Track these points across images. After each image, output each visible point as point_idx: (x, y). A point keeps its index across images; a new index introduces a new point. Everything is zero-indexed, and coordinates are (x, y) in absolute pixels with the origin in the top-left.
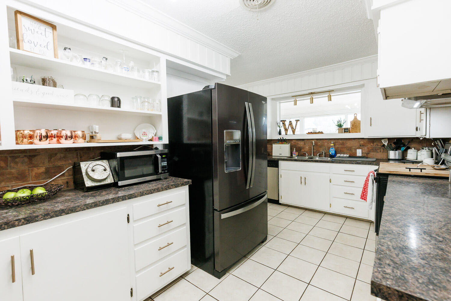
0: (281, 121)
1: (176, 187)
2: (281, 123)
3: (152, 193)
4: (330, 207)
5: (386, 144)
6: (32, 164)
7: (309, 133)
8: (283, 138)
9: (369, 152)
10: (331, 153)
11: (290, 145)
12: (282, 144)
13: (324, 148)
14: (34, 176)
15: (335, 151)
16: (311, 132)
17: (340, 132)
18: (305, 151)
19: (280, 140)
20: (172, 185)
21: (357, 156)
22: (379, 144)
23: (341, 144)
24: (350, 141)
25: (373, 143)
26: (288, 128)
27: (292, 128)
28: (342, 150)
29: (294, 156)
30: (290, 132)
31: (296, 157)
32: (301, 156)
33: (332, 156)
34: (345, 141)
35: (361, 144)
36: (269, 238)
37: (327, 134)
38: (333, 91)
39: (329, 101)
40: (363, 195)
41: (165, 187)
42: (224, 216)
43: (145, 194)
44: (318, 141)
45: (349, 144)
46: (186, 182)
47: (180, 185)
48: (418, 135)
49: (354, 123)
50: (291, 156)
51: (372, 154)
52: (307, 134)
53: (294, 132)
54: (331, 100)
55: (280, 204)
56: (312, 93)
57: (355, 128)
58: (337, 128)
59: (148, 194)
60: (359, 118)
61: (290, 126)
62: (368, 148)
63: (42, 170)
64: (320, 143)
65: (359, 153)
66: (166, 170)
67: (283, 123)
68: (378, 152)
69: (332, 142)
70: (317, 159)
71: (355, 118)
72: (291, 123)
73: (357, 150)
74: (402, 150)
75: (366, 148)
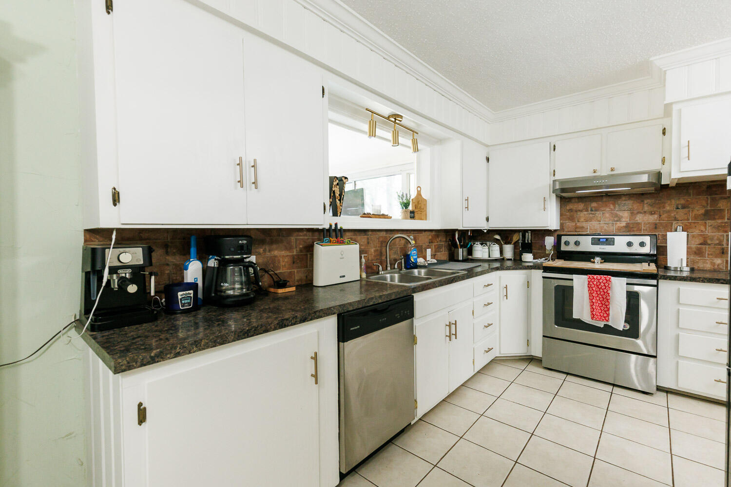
7: (364, 214)
10: (414, 260)
16: (369, 214)
17: (405, 217)
24: (421, 235)
34: (416, 235)
35: (429, 239)
45: (420, 240)
49: (418, 202)
57: (419, 212)
65: (429, 255)
71: (419, 194)
73: (427, 250)
74: (469, 246)
75: (433, 246)
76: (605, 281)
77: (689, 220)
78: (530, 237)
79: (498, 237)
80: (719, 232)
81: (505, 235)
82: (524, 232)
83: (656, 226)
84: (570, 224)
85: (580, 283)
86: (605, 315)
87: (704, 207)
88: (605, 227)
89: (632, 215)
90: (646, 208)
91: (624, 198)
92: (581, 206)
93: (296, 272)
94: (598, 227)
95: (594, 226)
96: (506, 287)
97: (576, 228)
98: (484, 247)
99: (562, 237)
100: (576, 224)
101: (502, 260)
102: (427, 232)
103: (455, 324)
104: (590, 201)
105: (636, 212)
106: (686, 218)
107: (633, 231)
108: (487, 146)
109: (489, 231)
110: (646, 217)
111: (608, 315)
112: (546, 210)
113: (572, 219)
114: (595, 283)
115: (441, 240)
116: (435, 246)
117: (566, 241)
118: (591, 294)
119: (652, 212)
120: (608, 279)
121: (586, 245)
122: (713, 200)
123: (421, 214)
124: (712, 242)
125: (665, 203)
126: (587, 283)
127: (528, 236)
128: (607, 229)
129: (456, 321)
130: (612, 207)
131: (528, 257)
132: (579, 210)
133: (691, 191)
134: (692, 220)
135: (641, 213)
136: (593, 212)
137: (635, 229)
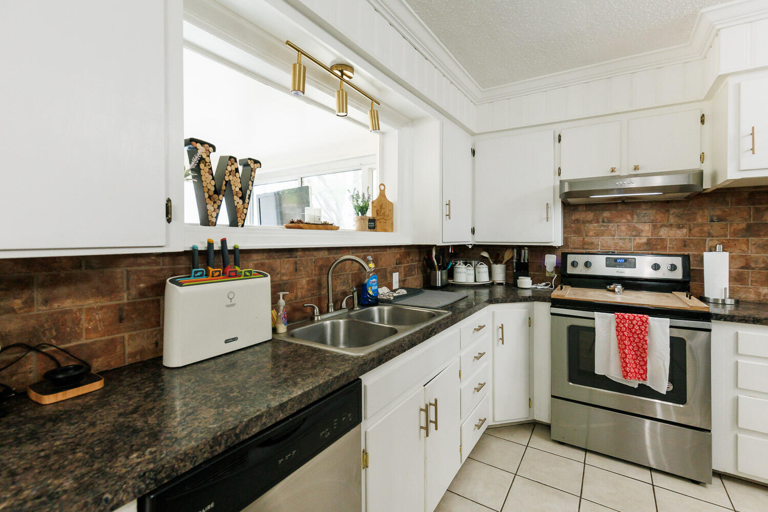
0: (186, 141)
8: (224, 242)
9: (406, 276)
10: (373, 292)
16: (300, 222)
24: (385, 253)
25: (409, 256)
27: (237, 193)
34: (378, 254)
35: (397, 259)
45: (383, 260)
49: (381, 206)
51: (408, 280)
53: (240, 215)
57: (383, 221)
68: (413, 275)
71: (382, 194)
72: (233, 167)
73: (394, 274)
74: (449, 267)
75: (403, 269)
76: (640, 323)
77: (727, 236)
78: (527, 255)
79: (485, 254)
80: (764, 253)
81: (495, 253)
82: (520, 248)
83: (685, 244)
84: (575, 239)
85: (604, 324)
86: (641, 372)
87: (745, 219)
88: (621, 243)
89: (655, 229)
90: (672, 220)
91: (644, 207)
92: (590, 216)
93: (127, 338)
94: (612, 244)
95: (607, 242)
96: (502, 327)
97: (584, 243)
98: (469, 268)
99: (569, 256)
100: (584, 239)
101: (491, 285)
102: (393, 249)
103: (436, 405)
104: (602, 210)
105: (659, 224)
106: (723, 233)
107: (657, 249)
108: (473, 134)
109: (475, 246)
110: (672, 232)
111: (645, 371)
112: (549, 220)
113: (578, 232)
114: (627, 325)
115: (412, 260)
116: (404, 268)
117: (573, 262)
118: (621, 341)
119: (679, 225)
120: (644, 319)
121: (599, 266)
122: (757, 210)
123: (385, 222)
124: (756, 266)
125: (696, 213)
126: (616, 324)
127: (525, 253)
128: (623, 246)
129: (436, 401)
130: (629, 217)
131: (525, 282)
132: (587, 221)
133: (729, 199)
134: (730, 237)
135: (666, 226)
136: (605, 224)
137: (659, 247)
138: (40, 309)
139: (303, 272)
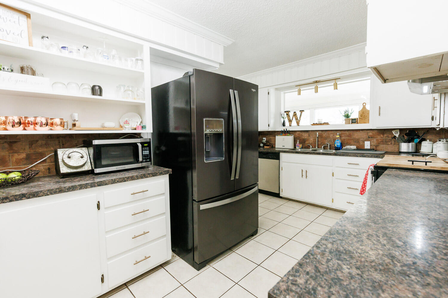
0: (285, 112)
1: (153, 176)
2: (285, 114)
3: (125, 181)
4: (333, 202)
5: (397, 135)
6: (12, 149)
7: (314, 124)
8: (286, 129)
9: (379, 144)
10: (337, 145)
11: (294, 136)
12: (285, 135)
13: (330, 140)
14: (14, 161)
15: (341, 144)
16: (316, 124)
17: (347, 123)
18: (309, 143)
19: (283, 131)
20: (149, 174)
21: (365, 148)
22: (390, 136)
23: (348, 136)
24: (358, 133)
25: (383, 134)
26: (292, 119)
27: (297, 119)
28: (348, 142)
29: (297, 148)
30: (294, 123)
31: (300, 149)
32: (305, 148)
33: (337, 149)
34: (351, 133)
35: (369, 135)
36: (260, 231)
37: (333, 125)
38: (340, 78)
39: (334, 89)
40: (362, 190)
41: (140, 175)
42: (203, 207)
43: (118, 181)
44: (323, 133)
45: (356, 135)
46: (165, 171)
47: (158, 174)
48: (434, 125)
49: (363, 113)
50: (294, 148)
51: (381, 146)
52: (312, 125)
53: (298, 123)
54: (337, 89)
55: (281, 197)
56: (316, 82)
58: (344, 118)
59: (121, 182)
60: (368, 107)
61: (294, 117)
62: (377, 140)
63: (23, 156)
64: (325, 134)
65: (367, 145)
66: (147, 159)
67: (287, 114)
68: (389, 144)
69: (338, 134)
70: (321, 151)
71: (364, 107)
72: (295, 114)
73: (366, 142)
75: (375, 140)
115: (387, 136)
138: (269, 138)
139: (311, 137)
